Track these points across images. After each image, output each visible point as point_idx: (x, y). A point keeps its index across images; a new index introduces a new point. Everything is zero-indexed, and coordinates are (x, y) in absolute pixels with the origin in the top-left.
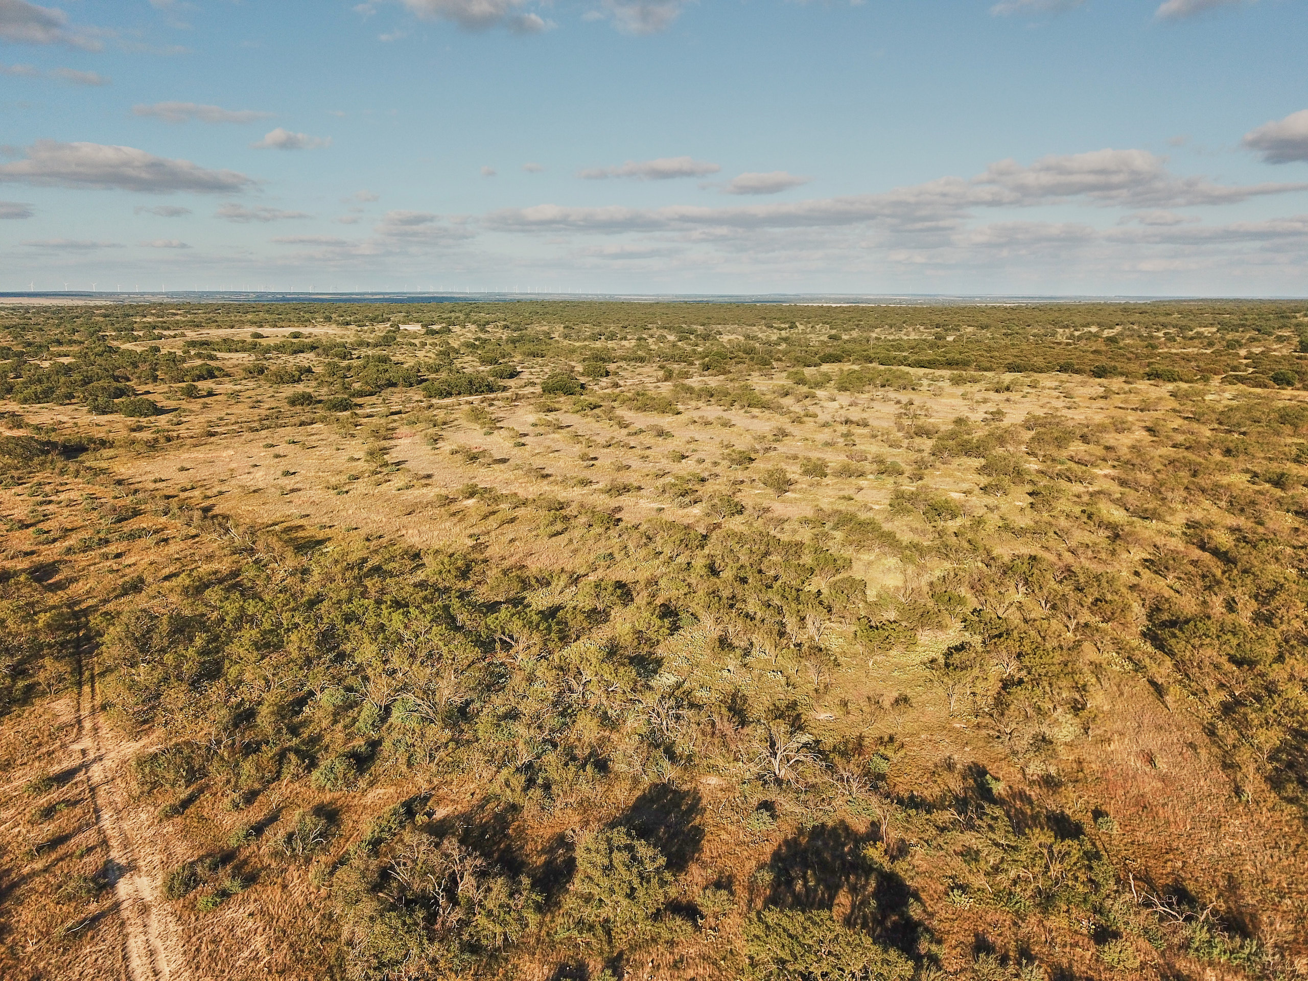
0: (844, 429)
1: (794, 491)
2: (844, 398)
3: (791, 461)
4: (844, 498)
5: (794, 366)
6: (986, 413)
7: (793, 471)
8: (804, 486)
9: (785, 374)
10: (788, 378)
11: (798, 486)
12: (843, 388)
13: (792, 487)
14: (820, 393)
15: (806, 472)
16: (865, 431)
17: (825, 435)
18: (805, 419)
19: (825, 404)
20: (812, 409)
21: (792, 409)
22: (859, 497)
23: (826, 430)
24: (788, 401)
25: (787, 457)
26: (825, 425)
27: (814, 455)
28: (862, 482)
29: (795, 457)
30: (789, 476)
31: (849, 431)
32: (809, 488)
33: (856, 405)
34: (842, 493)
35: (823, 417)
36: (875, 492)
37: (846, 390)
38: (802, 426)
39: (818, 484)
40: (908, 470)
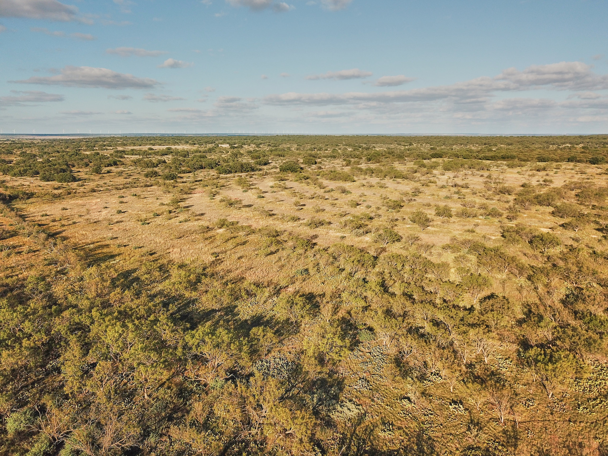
0: (455, 189)
1: (433, 226)
2: (450, 174)
3: (427, 207)
4: (469, 231)
5: (417, 159)
6: (538, 181)
7: (430, 213)
8: (439, 223)
9: (413, 163)
10: (414, 164)
11: (435, 223)
12: (447, 169)
13: (431, 223)
14: (435, 172)
15: (438, 214)
16: (468, 190)
17: (444, 193)
18: (430, 184)
19: (440, 177)
20: (432, 179)
21: (421, 179)
22: (477, 230)
23: (444, 190)
24: (417, 175)
25: (424, 205)
26: (443, 187)
27: (442, 204)
28: (476, 221)
29: (429, 205)
30: (429, 216)
31: (459, 190)
32: (442, 224)
33: (458, 177)
34: (466, 228)
35: (440, 183)
36: (487, 227)
37: (449, 170)
38: (428, 188)
39: (448, 222)
40: (505, 214)
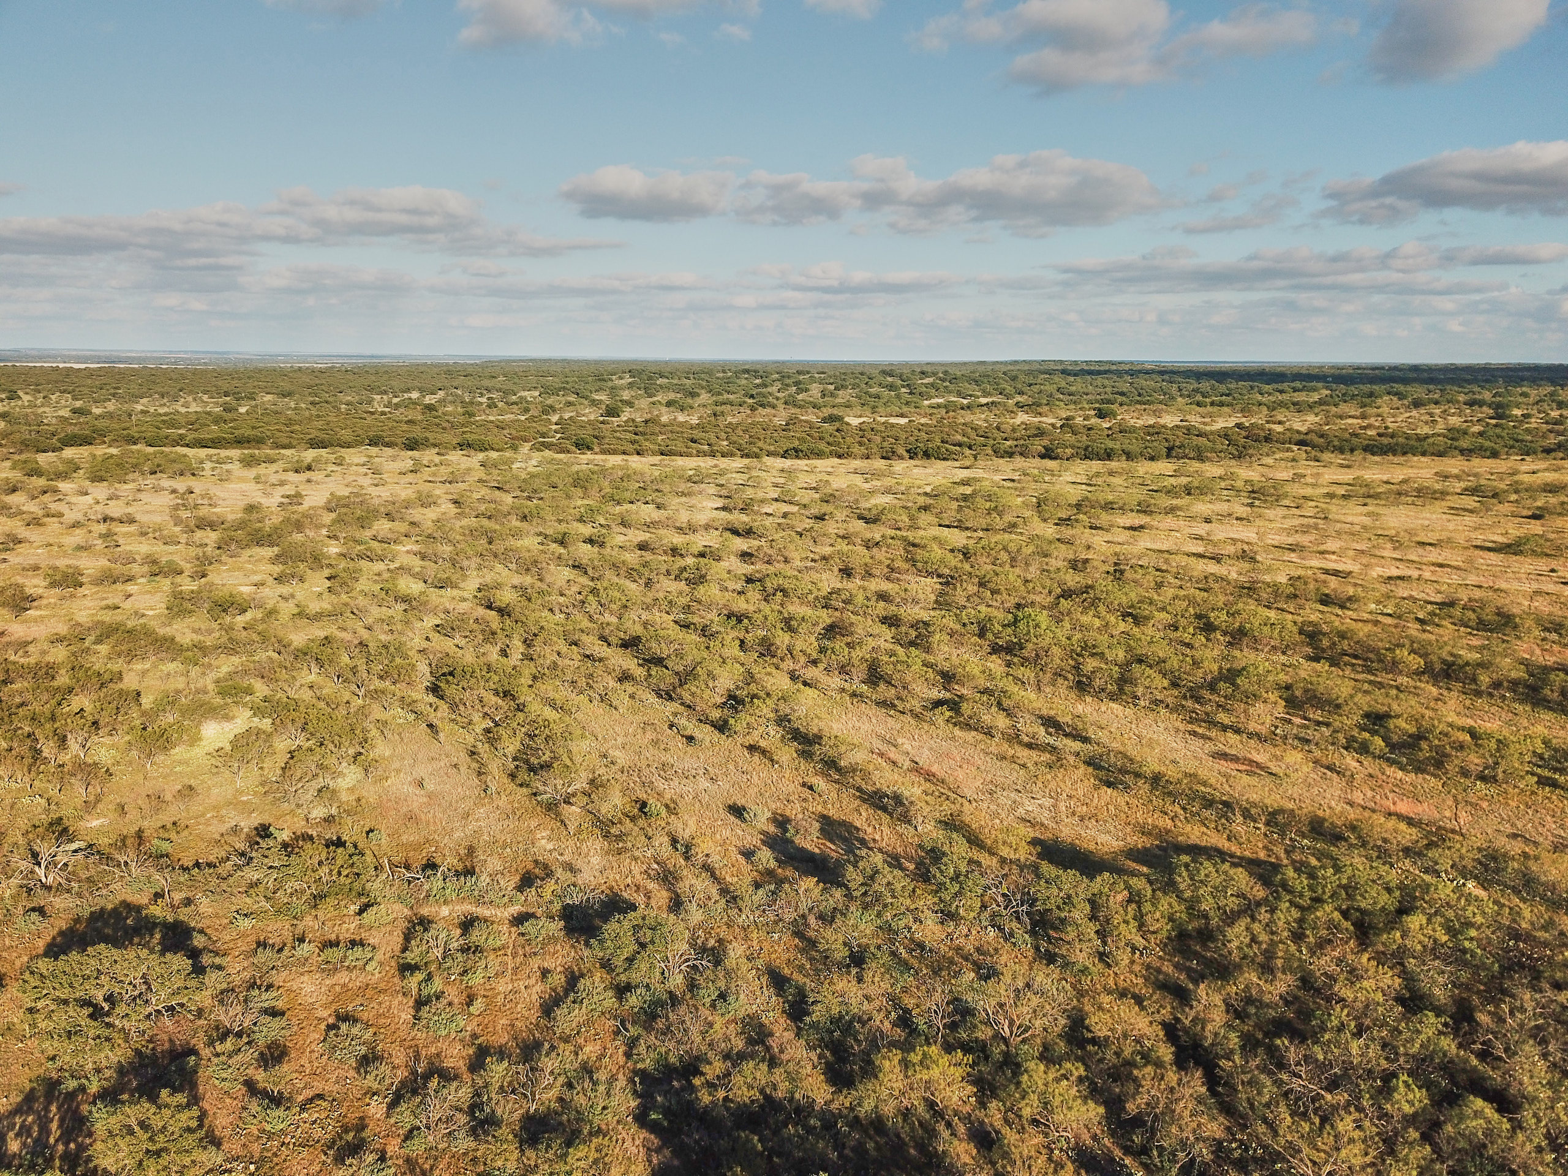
0: (102, 528)
1: (37, 608)
2: (100, 491)
3: (30, 573)
4: (108, 607)
5: (21, 452)
6: (282, 497)
7: (34, 585)
8: (52, 601)
9: (8, 464)
10: (13, 468)
11: (44, 602)
12: (97, 478)
13: (35, 604)
14: (64, 486)
15: (53, 584)
16: (132, 528)
17: (78, 537)
18: (46, 520)
19: (74, 499)
20: (54, 507)
21: (24, 508)
22: (127, 605)
23: (78, 531)
24: (16, 499)
25: (23, 569)
26: (76, 525)
27: (61, 563)
28: (131, 588)
29: (36, 568)
30: (29, 591)
31: (109, 530)
32: (59, 602)
33: (118, 498)
34: (104, 603)
35: (70, 516)
36: (148, 596)
37: (102, 479)
38: (42, 529)
39: (72, 596)
40: (188, 569)
